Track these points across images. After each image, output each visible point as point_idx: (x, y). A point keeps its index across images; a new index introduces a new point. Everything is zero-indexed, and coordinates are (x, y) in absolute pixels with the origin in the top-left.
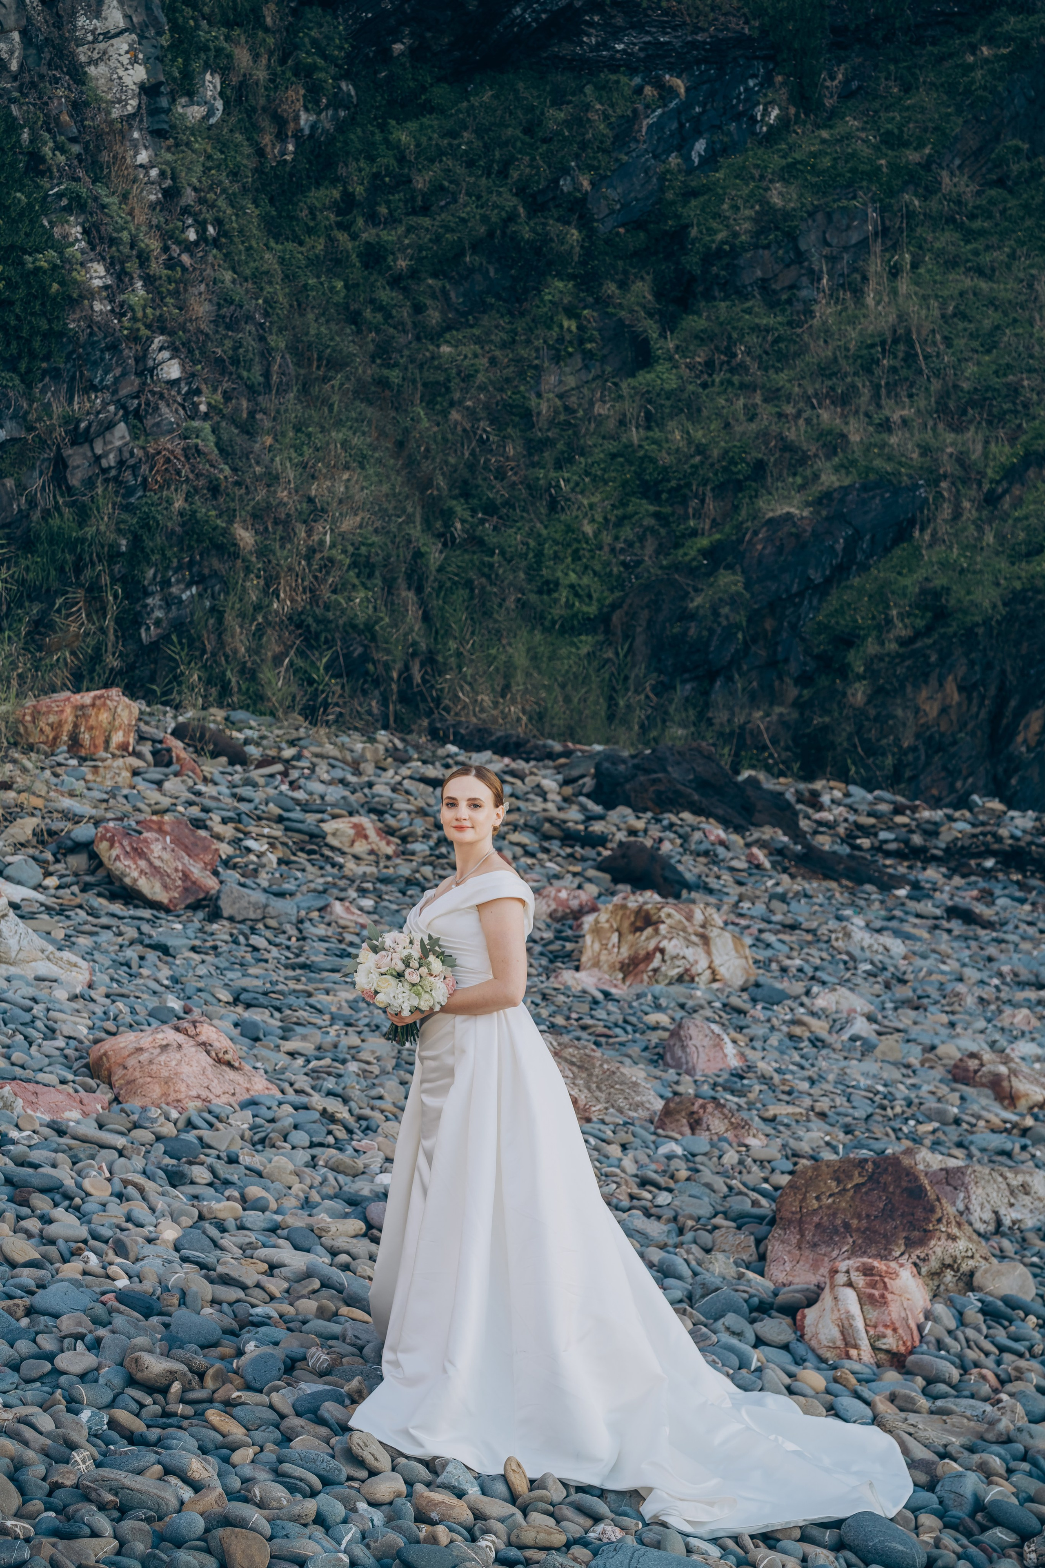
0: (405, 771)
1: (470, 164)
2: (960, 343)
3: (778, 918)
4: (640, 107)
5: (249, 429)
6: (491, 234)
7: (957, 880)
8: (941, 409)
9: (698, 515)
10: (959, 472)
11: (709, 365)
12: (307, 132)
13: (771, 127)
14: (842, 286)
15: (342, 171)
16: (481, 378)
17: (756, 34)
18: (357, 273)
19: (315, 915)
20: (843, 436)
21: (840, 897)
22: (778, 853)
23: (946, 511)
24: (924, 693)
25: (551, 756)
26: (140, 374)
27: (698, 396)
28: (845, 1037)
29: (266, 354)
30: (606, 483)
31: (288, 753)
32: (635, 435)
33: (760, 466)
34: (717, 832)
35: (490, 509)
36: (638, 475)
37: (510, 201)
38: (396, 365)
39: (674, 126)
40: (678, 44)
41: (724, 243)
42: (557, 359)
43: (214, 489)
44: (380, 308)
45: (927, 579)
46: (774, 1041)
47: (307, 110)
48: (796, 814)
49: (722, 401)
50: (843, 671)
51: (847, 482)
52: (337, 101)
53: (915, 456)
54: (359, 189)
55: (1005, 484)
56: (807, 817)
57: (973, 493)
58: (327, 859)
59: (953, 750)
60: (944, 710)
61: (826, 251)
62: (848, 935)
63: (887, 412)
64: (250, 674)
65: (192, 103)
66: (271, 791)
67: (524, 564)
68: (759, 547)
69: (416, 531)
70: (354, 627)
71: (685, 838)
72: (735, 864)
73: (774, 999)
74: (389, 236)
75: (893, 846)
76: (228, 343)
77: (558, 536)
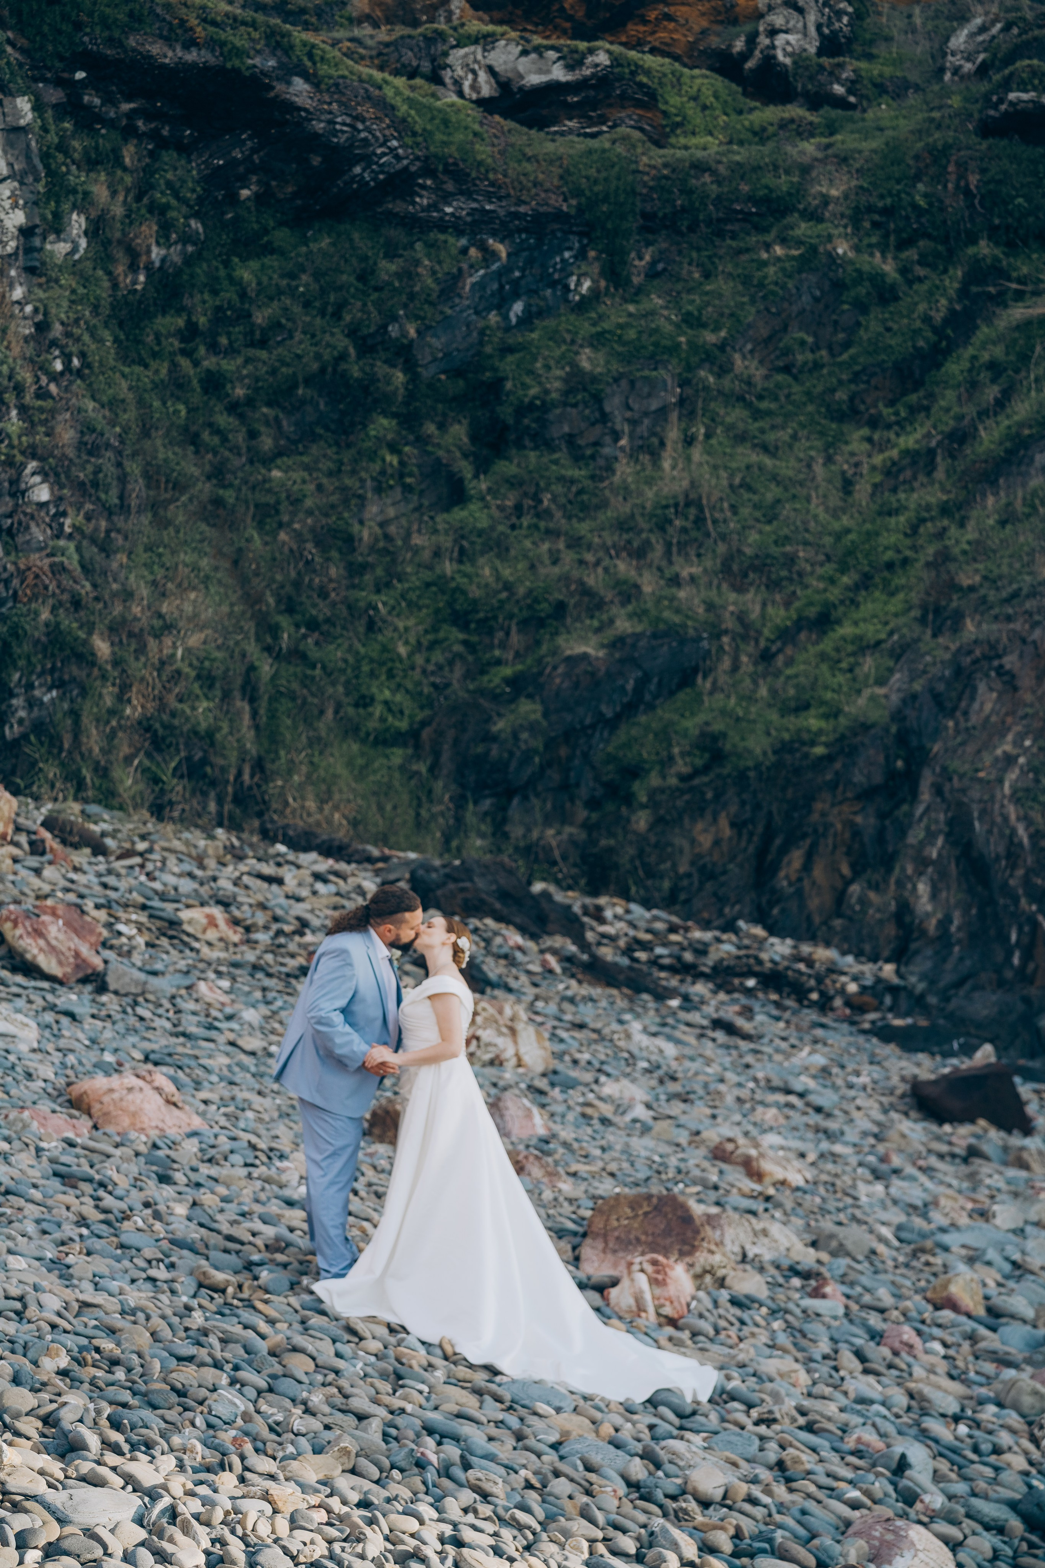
0: (243, 868)
1: (307, 305)
2: (745, 511)
3: (568, 1017)
4: (465, 266)
5: (106, 548)
6: (323, 370)
7: (722, 996)
8: (726, 569)
9: (503, 646)
10: (739, 629)
11: (518, 509)
12: (157, 264)
13: (583, 297)
14: (641, 447)
15: (187, 301)
16: (309, 503)
17: (573, 212)
18: (197, 398)
19: (183, 992)
20: (637, 587)
21: (621, 1003)
22: (568, 960)
23: (726, 663)
24: (700, 826)
25: (370, 860)
26: (13, 495)
27: (507, 537)
28: (628, 1118)
29: (123, 479)
30: (420, 608)
31: (141, 846)
32: (448, 567)
33: (560, 608)
34: (516, 939)
35: (313, 625)
36: (450, 604)
37: (342, 342)
38: (231, 485)
39: (495, 286)
40: (502, 213)
41: (535, 397)
42: (379, 490)
43: (77, 603)
44: (217, 431)
45: (707, 724)
46: (571, 1117)
47: (158, 244)
48: (582, 925)
49: (528, 544)
50: (628, 799)
51: (639, 629)
52: (185, 239)
53: (701, 610)
54: (202, 320)
55: (779, 644)
56: (592, 929)
57: (751, 649)
58: (186, 944)
59: (723, 879)
60: (717, 843)
61: (628, 414)
62: (628, 1036)
63: (676, 568)
64: (103, 772)
65: (59, 240)
66: (133, 882)
67: (343, 679)
68: (558, 681)
69: (252, 648)
70: (196, 733)
71: (488, 941)
72: (531, 967)
73: (569, 1085)
74: (229, 365)
75: (666, 961)
76: (90, 468)
77: (374, 655)
